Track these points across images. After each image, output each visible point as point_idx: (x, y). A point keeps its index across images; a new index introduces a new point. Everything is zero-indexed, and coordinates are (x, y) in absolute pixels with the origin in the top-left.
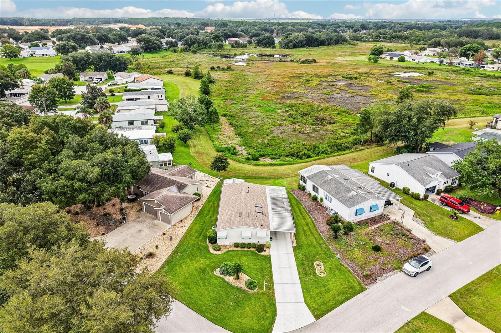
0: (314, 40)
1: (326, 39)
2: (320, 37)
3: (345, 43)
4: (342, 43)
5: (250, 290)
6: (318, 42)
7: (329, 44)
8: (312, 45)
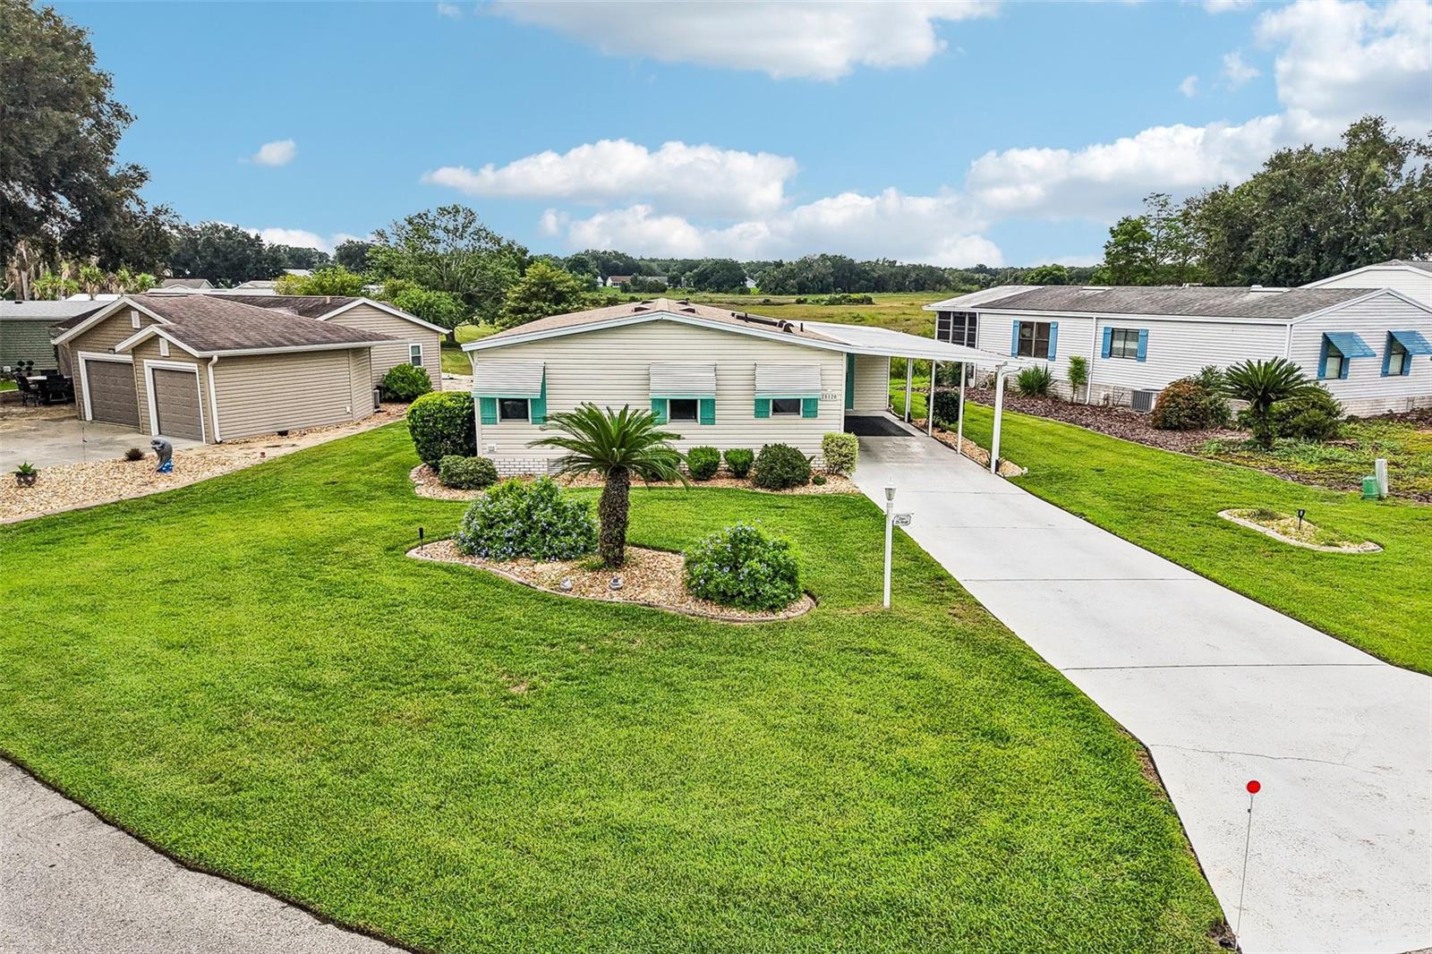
0: (858, 274)
1: (891, 275)
2: (873, 270)
3: (944, 287)
4: (934, 290)
5: (735, 613)
6: (869, 281)
7: (900, 288)
8: (852, 288)
